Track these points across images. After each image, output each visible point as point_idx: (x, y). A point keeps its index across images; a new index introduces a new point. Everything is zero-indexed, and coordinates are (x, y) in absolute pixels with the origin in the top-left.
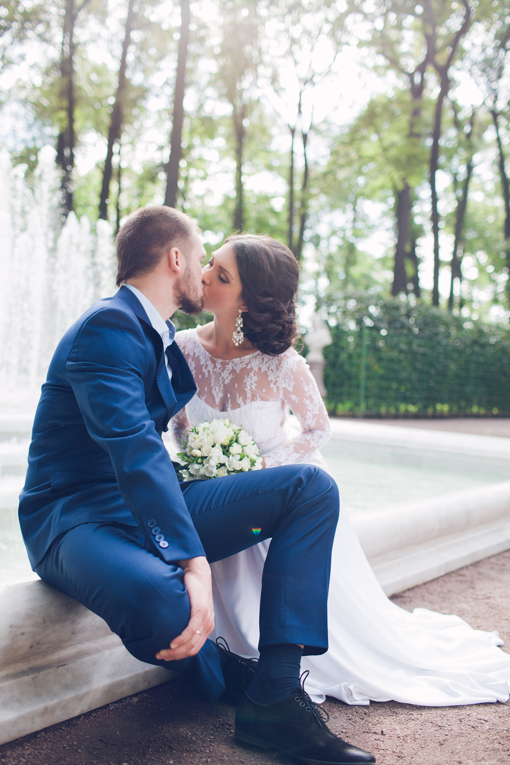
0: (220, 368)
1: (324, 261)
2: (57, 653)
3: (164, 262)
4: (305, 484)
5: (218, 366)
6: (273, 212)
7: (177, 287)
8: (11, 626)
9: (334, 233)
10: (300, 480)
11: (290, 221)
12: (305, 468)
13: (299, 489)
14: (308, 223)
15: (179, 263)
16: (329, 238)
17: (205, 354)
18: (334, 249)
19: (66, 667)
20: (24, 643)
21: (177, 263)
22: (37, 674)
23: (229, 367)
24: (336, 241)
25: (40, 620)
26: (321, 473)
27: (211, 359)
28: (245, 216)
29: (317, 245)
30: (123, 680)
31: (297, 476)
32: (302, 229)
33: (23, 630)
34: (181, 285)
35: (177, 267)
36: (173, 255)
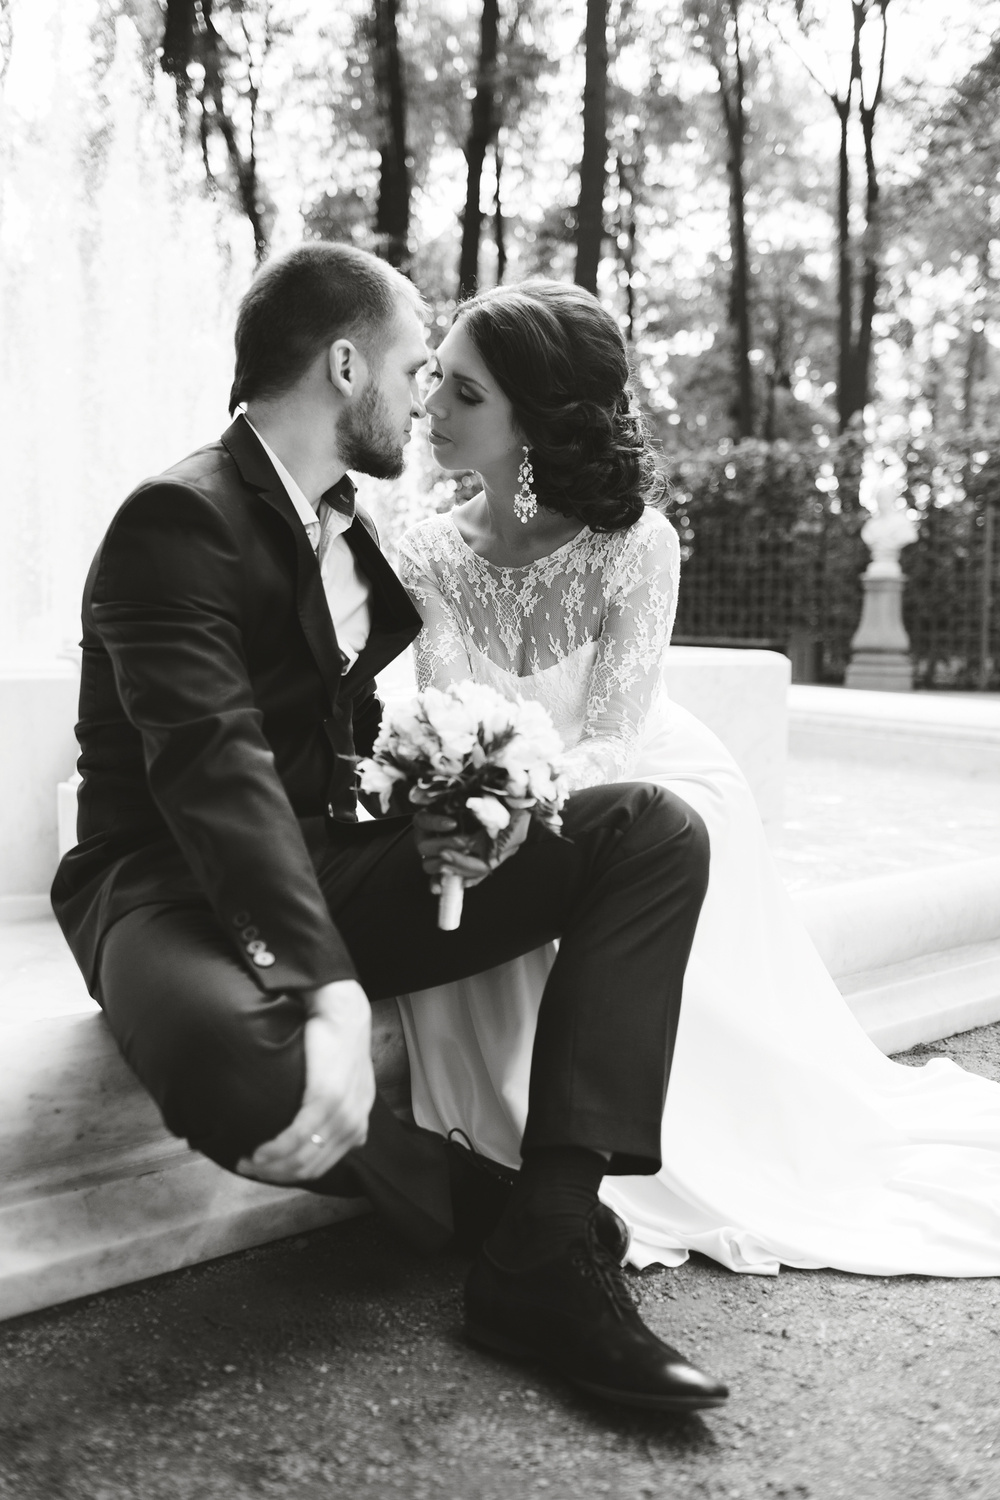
0: (511, 587)
1: (919, 372)
2: (141, 1149)
3: (316, 370)
4: (631, 821)
5: (507, 582)
6: (812, 284)
7: (344, 424)
8: (32, 1096)
9: (939, 317)
10: (623, 813)
11: (844, 297)
12: (636, 791)
13: (618, 832)
14: (881, 298)
15: (351, 375)
16: (929, 326)
17: (476, 561)
18: (940, 349)
19: (156, 1176)
20: (63, 1129)
21: (346, 374)
22: (94, 1188)
23: (530, 580)
24: (945, 333)
25: (94, 1086)
26: (667, 798)
27: (490, 569)
28: (751, 294)
29: (908, 343)
30: (274, 1206)
31: (616, 806)
32: (869, 309)
33: (56, 1104)
34: (354, 422)
35: (344, 383)
36: (338, 357)
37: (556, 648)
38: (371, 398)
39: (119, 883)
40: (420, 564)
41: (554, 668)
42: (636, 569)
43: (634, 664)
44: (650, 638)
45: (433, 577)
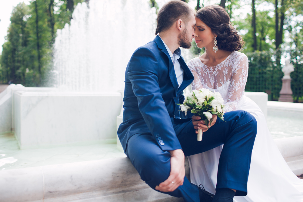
0: (212, 71)
1: (293, 37)
2: (134, 186)
3: (174, 25)
6: (269, 18)
7: (179, 37)
8: (113, 173)
9: (298, 25)
10: (238, 117)
11: (277, 22)
12: (240, 112)
13: (237, 121)
14: (285, 22)
15: (181, 27)
16: (295, 27)
17: (205, 66)
18: (298, 31)
19: (137, 191)
20: (119, 180)
21: (180, 26)
22: (125, 193)
23: (216, 69)
24: (299, 28)
25: (125, 172)
26: (247, 114)
27: (208, 67)
28: (256, 22)
29: (290, 31)
30: (161, 200)
31: (236, 115)
32: (282, 24)
33: (118, 175)
34: (181, 36)
35: (180, 28)
36: (179, 23)
37: (222, 83)
38: (185, 31)
39: (132, 129)
40: (192, 67)
41: (221, 87)
42: (239, 65)
43: (239, 85)
44: (242, 80)
45: (195, 70)
